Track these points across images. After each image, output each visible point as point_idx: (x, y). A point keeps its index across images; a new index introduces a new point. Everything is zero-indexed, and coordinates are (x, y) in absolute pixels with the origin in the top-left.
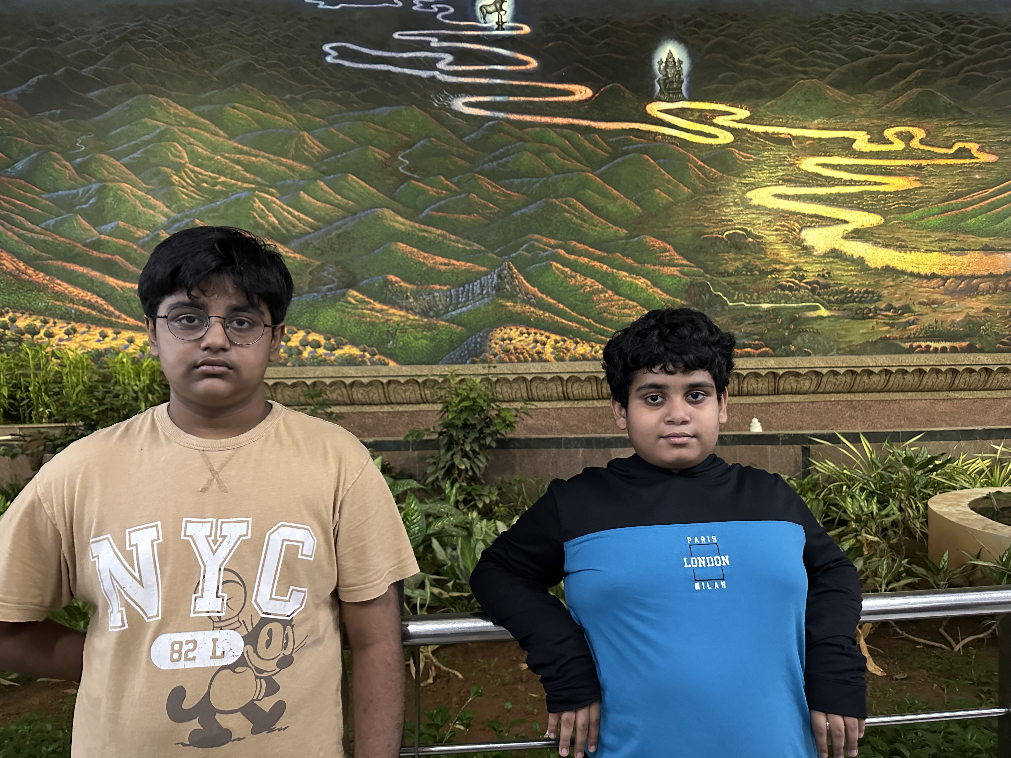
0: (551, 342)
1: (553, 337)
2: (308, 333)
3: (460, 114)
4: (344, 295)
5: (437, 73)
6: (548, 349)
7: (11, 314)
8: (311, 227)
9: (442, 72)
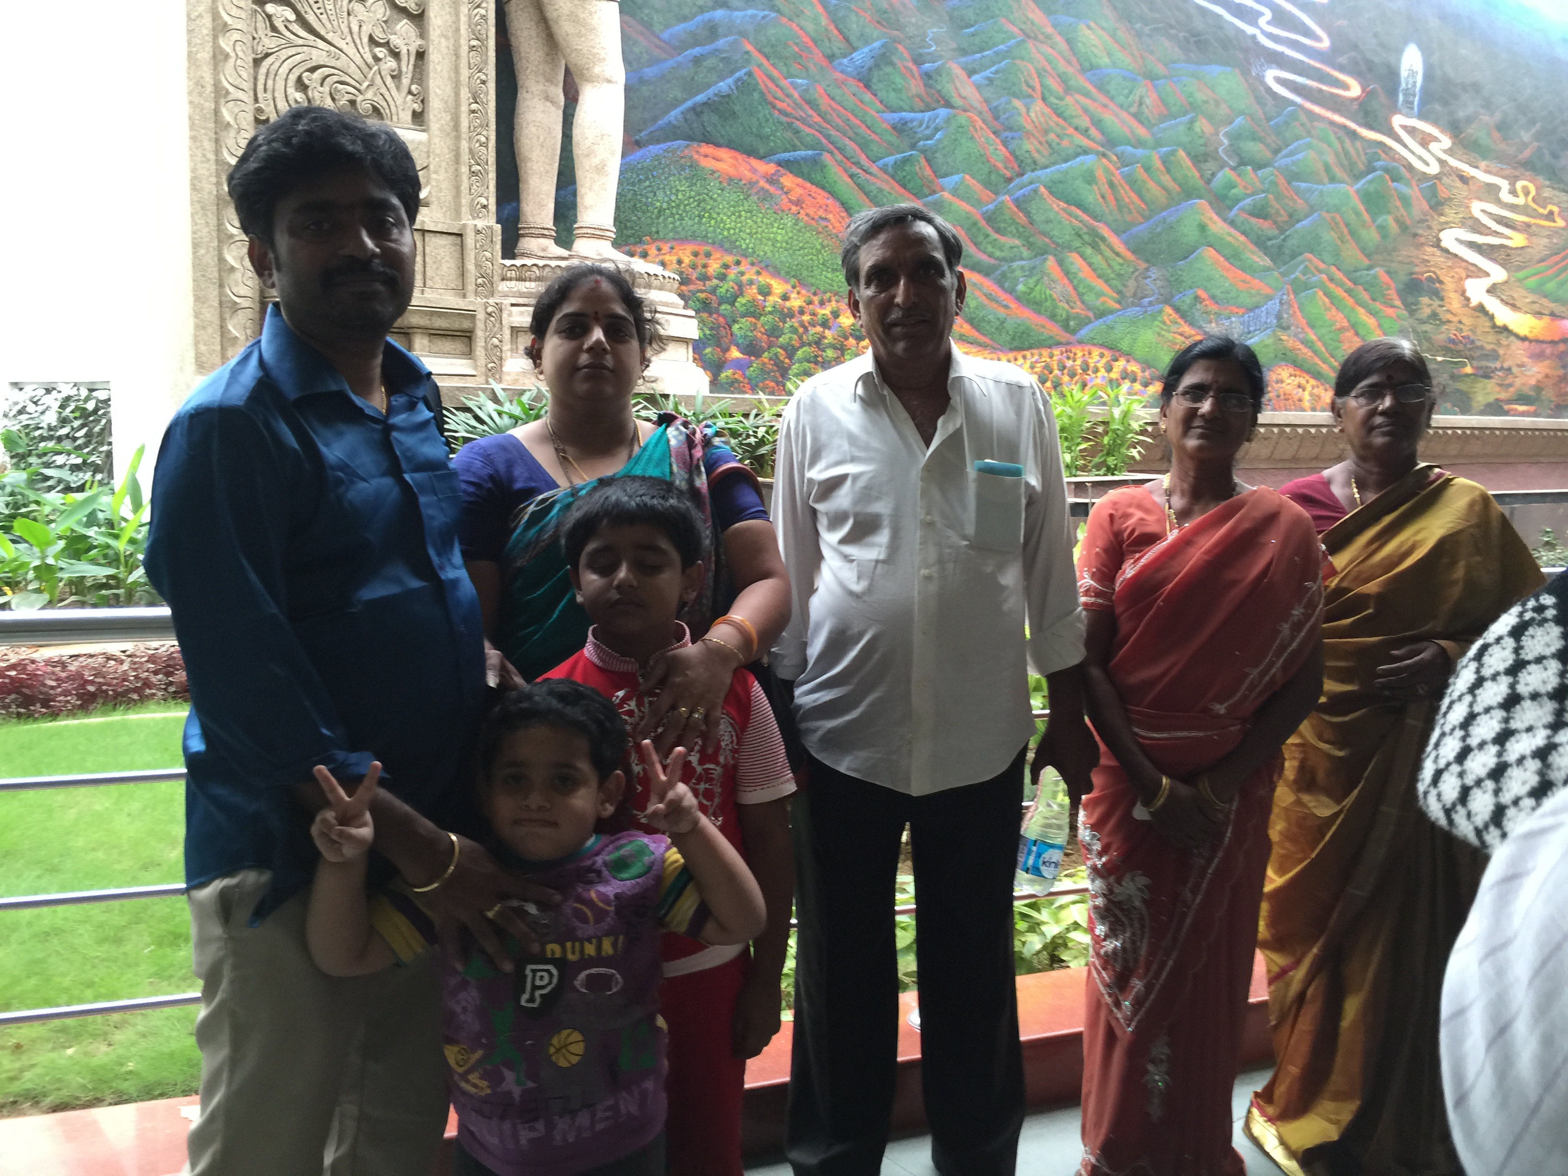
0: (1309, 388)
1: (1313, 382)
2: (1128, 361)
3: (1269, 90)
4: (1160, 312)
5: (1256, 32)
6: (1306, 396)
7: (834, 304)
8: (1143, 216)
9: (1263, 32)
